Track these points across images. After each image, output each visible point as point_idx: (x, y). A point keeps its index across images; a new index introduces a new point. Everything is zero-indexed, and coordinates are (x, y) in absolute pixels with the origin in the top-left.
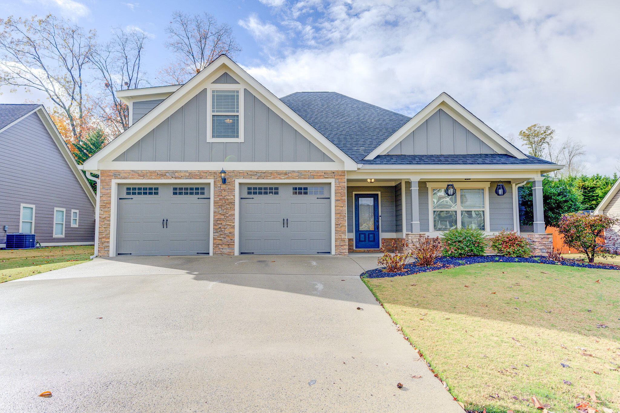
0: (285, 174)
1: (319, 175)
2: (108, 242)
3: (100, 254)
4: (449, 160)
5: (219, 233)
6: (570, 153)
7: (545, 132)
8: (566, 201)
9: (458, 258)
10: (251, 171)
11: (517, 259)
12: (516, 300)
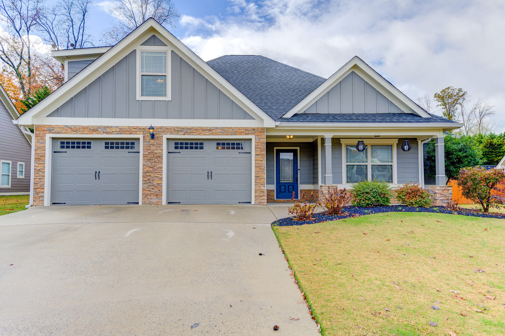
0: (209, 130)
1: (240, 131)
2: (43, 192)
3: (35, 204)
4: (360, 119)
5: (148, 184)
6: (481, 113)
7: (458, 94)
8: (466, 157)
9: (366, 208)
10: (178, 127)
11: (418, 209)
12: (407, 246)
